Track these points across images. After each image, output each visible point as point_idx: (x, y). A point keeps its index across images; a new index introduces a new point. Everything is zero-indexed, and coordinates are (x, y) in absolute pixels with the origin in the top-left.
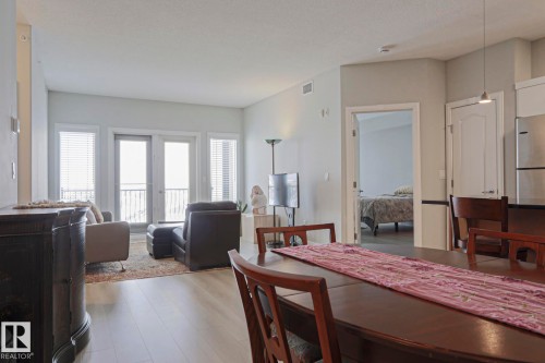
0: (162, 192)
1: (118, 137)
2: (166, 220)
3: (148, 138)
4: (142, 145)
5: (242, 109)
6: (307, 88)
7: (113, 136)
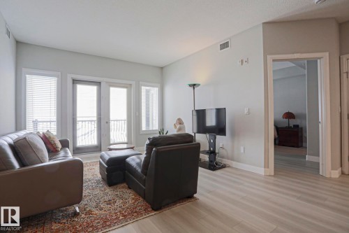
0: (108, 123)
1: (75, 82)
2: (111, 142)
3: (98, 84)
4: (94, 89)
5: (162, 68)
6: (225, 46)
7: (71, 81)
